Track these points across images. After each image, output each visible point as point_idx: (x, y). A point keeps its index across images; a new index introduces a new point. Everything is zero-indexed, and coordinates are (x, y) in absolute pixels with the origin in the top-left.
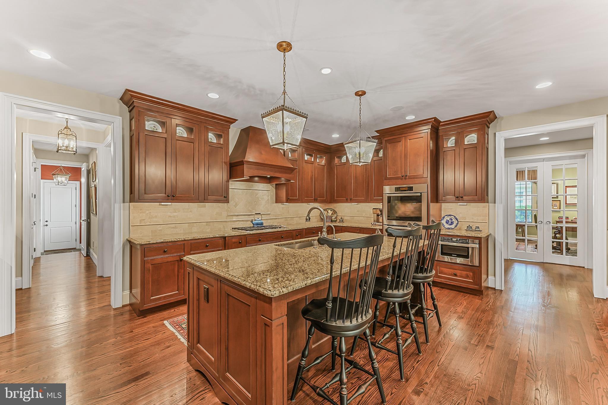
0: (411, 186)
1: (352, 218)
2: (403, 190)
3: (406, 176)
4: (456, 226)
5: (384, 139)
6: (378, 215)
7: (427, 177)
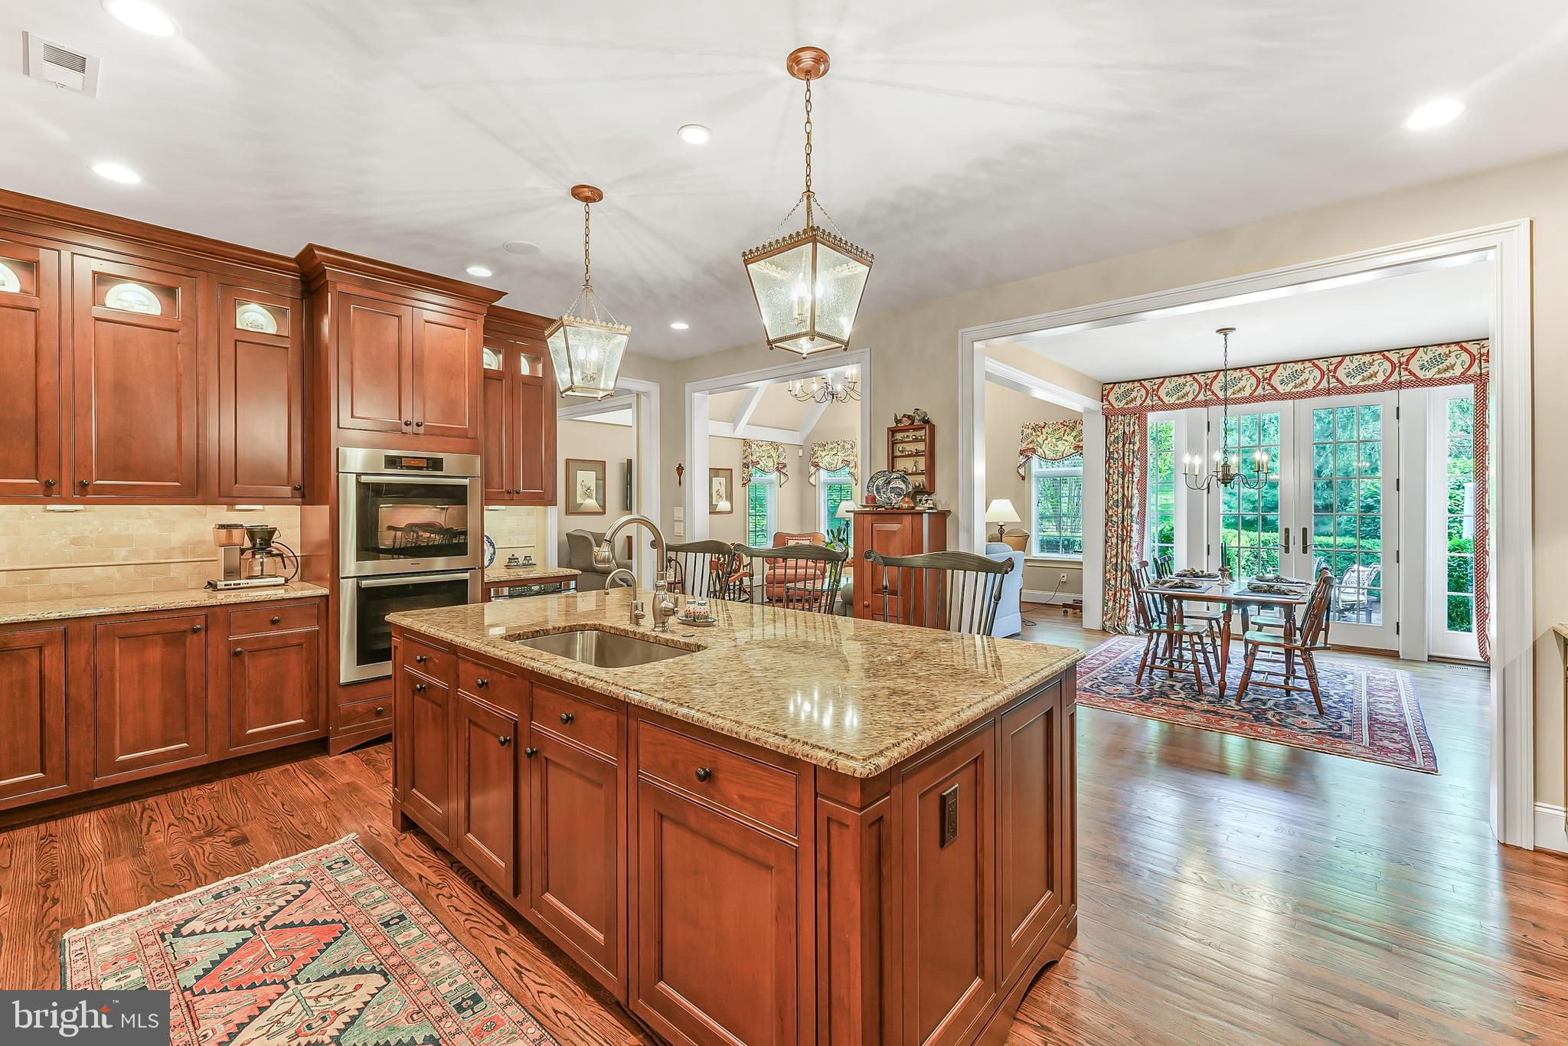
0: (440, 455)
2: (413, 465)
3: (418, 425)
4: (491, 560)
5: (335, 287)
6: (242, 551)
7: (476, 438)
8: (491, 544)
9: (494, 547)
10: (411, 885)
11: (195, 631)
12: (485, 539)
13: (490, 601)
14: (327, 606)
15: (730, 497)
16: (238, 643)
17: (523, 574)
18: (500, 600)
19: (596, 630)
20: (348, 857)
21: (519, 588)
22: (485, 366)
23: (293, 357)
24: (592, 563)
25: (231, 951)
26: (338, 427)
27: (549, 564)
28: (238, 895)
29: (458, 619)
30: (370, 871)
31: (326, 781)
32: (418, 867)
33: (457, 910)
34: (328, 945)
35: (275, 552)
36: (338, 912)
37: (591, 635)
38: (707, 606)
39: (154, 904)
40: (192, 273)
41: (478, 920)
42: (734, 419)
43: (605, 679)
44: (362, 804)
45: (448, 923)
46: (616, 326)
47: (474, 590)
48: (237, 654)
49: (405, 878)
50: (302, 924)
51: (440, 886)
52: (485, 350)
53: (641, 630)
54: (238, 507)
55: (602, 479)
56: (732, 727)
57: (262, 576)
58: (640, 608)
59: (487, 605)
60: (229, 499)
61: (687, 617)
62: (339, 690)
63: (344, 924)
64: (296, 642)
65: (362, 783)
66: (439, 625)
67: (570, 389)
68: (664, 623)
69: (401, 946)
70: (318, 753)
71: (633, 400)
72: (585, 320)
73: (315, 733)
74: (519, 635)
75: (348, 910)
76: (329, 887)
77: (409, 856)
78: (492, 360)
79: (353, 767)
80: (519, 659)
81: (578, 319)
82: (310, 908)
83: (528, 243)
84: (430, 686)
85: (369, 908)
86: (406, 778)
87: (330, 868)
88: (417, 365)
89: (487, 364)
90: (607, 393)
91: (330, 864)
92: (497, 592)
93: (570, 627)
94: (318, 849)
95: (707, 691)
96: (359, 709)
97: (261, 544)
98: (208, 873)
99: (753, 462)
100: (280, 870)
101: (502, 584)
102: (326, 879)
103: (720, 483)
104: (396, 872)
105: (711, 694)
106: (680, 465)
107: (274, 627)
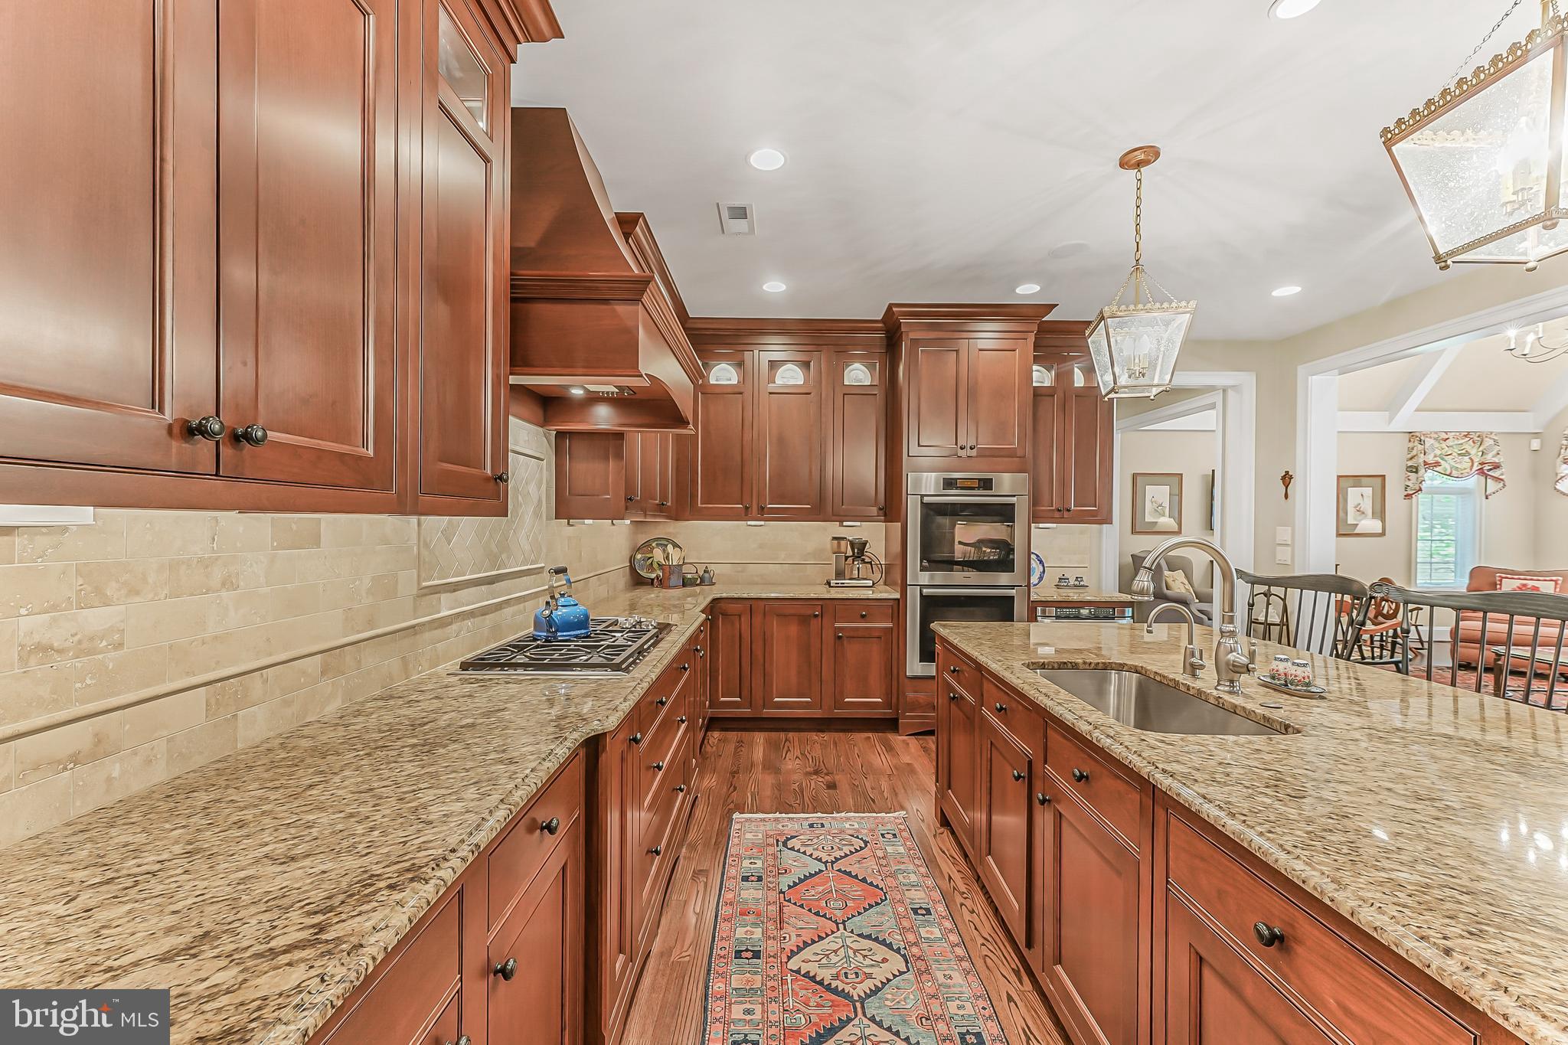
0: (990, 475)
1: (740, 569)
2: (966, 486)
3: (971, 448)
4: (1041, 578)
5: (908, 335)
6: (847, 558)
7: (1024, 457)
8: (1041, 562)
9: (1043, 566)
10: (940, 883)
11: (816, 616)
12: (1033, 556)
13: (1036, 621)
14: (897, 608)
15: (1380, 513)
16: (841, 629)
17: (1074, 596)
18: (1047, 621)
19: (1137, 672)
20: (897, 832)
21: (1068, 610)
22: (1034, 384)
23: (880, 400)
24: (1161, 588)
25: (811, 875)
26: (908, 456)
27: (1104, 588)
28: (822, 831)
29: (988, 637)
30: (911, 852)
31: (893, 756)
32: (949, 867)
33: (976, 929)
34: (871, 906)
35: (867, 560)
36: (882, 880)
37: (1130, 679)
38: (1309, 669)
39: (777, 815)
40: (820, 348)
41: (994, 950)
42: (1391, 404)
43: (1126, 744)
44: (915, 787)
45: (967, 939)
46: (1174, 305)
47: (1020, 608)
48: (840, 637)
49: (937, 873)
50: (856, 877)
51: (965, 895)
52: (1035, 367)
53: (1198, 684)
54: (845, 523)
55: (1177, 497)
56: (1324, 886)
57: (858, 579)
58: (1197, 654)
59: (1032, 624)
60: (840, 518)
61: (1273, 678)
62: (906, 680)
63: (885, 893)
64: (877, 634)
65: (917, 766)
66: (969, 640)
67: (1113, 390)
68: (1232, 681)
69: (923, 940)
70: (892, 730)
71: (1217, 398)
72: (1132, 307)
73: (887, 713)
74: (1043, 663)
75: (890, 881)
76: (880, 853)
77: (943, 852)
78: (1042, 377)
79: (913, 750)
80: (1033, 692)
81: (1123, 307)
82: (865, 865)
83: (1073, 242)
84: (962, 698)
85: (905, 888)
86: (946, 778)
87: (883, 835)
88: (972, 394)
89: (1036, 382)
90: (1161, 389)
91: (883, 832)
92: (1044, 612)
93: (1104, 663)
94: (878, 815)
95: (1285, 805)
96: (921, 701)
97: (858, 553)
98: (810, 804)
99: (1426, 463)
100: (851, 821)
101: (1050, 604)
102: (879, 845)
103: (1360, 497)
104: (931, 862)
105: (1292, 813)
106: (1287, 473)
107: (863, 620)
